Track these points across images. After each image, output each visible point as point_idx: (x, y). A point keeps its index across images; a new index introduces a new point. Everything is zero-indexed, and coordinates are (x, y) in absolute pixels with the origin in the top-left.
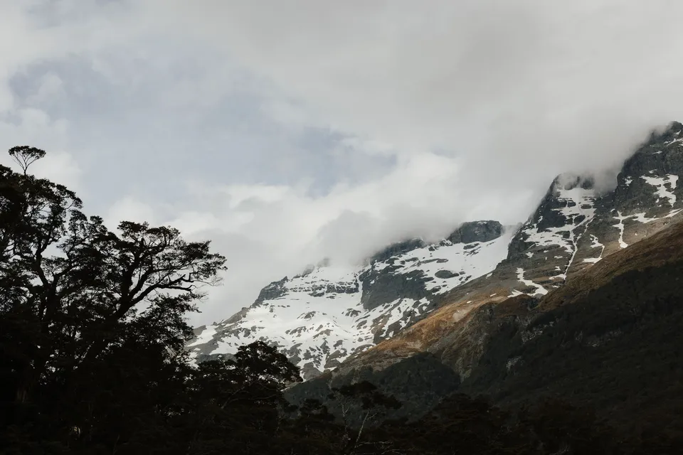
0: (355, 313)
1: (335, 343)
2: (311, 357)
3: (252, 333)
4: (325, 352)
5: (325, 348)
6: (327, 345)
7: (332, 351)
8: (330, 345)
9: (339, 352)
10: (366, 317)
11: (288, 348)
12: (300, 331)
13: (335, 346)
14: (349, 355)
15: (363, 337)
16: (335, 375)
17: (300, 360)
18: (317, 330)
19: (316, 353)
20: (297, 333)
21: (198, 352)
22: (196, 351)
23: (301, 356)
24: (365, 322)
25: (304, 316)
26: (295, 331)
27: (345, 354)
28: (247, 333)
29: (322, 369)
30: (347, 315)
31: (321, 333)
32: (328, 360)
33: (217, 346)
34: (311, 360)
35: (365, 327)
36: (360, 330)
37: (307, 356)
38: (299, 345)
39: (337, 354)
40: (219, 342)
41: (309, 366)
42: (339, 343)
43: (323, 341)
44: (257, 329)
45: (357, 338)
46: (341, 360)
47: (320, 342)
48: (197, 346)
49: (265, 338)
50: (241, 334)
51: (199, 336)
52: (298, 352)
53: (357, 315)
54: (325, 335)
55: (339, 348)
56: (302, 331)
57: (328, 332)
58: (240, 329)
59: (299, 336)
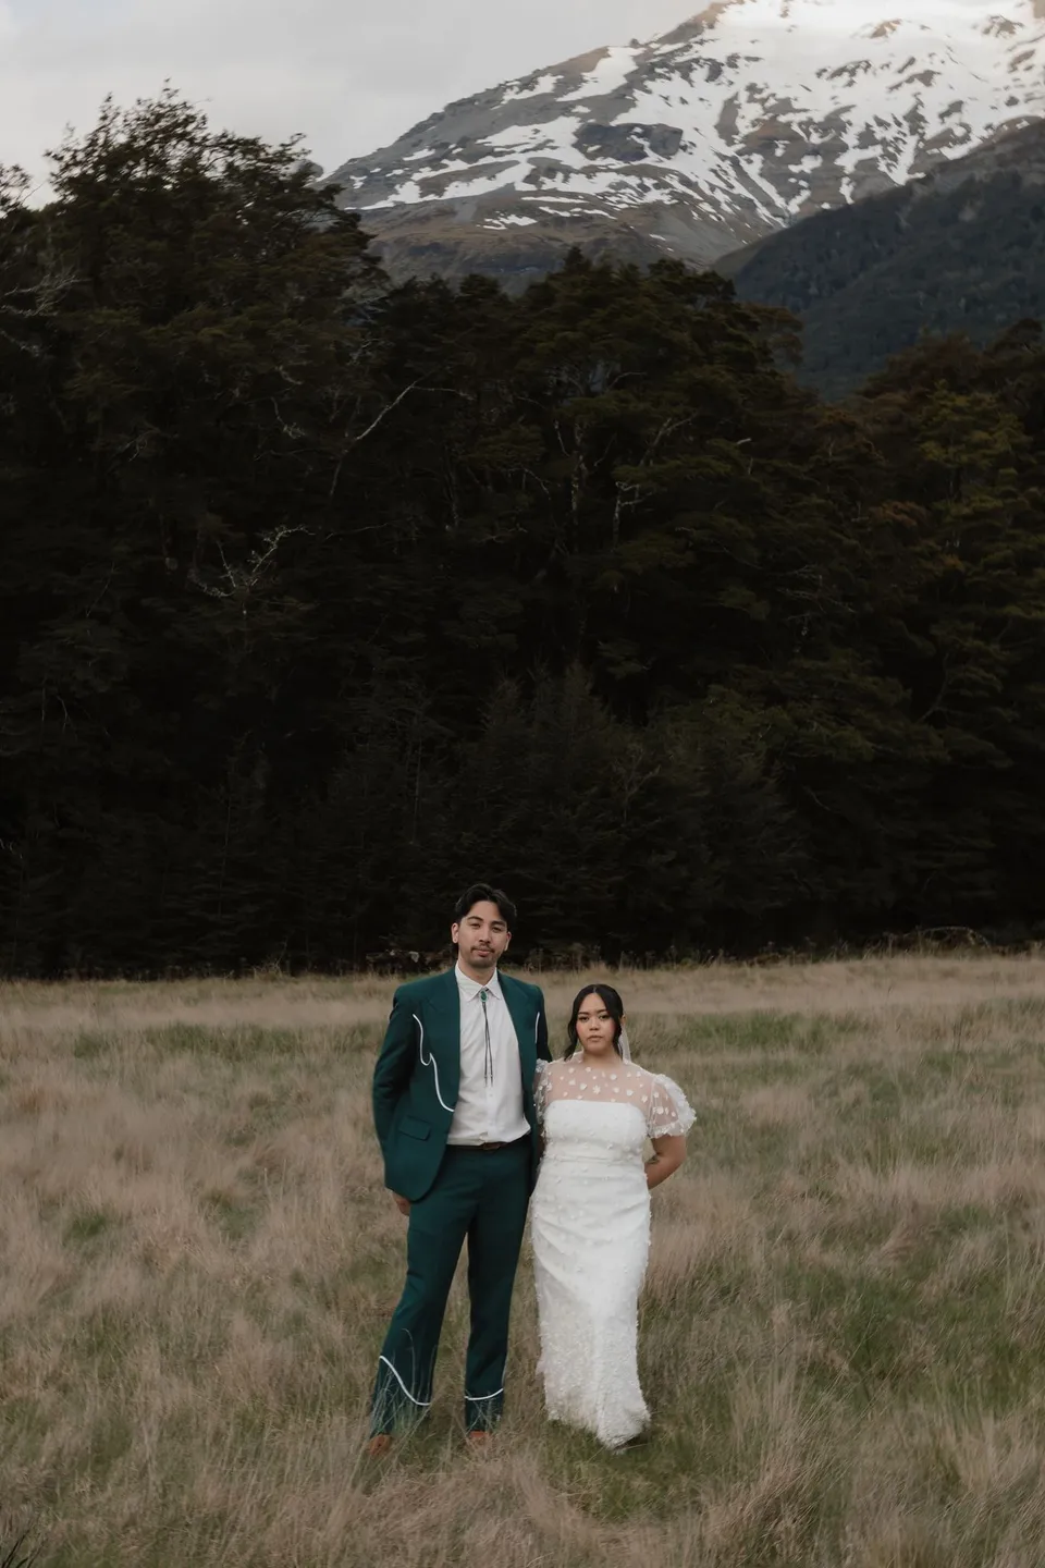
0: (1008, 26)
1: (944, 108)
2: (875, 142)
3: (727, 72)
4: (913, 131)
5: (915, 119)
6: (921, 111)
7: (933, 129)
8: (930, 113)
9: (950, 131)
10: (1035, 40)
11: (818, 117)
12: (853, 73)
13: (942, 116)
14: (975, 142)
15: (1019, 94)
16: (920, 191)
17: (844, 148)
18: (901, 71)
19: (890, 134)
20: (846, 77)
21: (583, 117)
22: (577, 115)
23: (850, 138)
24: (1028, 55)
25: (871, 30)
26: (839, 72)
27: (965, 139)
28: (715, 71)
29: (900, 176)
30: (987, 31)
31: (910, 80)
32: (919, 153)
33: (632, 103)
34: (875, 151)
35: (1029, 68)
36: (1016, 75)
37: (867, 139)
38: (847, 109)
39: (946, 138)
40: (637, 93)
41: (867, 166)
42: (956, 107)
43: (912, 102)
44: (740, 63)
45: (1005, 96)
46: (953, 153)
47: (901, 104)
48: (582, 102)
49: (760, 86)
50: (699, 74)
51: (587, 76)
52: (842, 127)
53: (1012, 32)
54: (918, 85)
55: (951, 121)
56: (860, 72)
57: (927, 78)
58: (697, 61)
59: (851, 84)
